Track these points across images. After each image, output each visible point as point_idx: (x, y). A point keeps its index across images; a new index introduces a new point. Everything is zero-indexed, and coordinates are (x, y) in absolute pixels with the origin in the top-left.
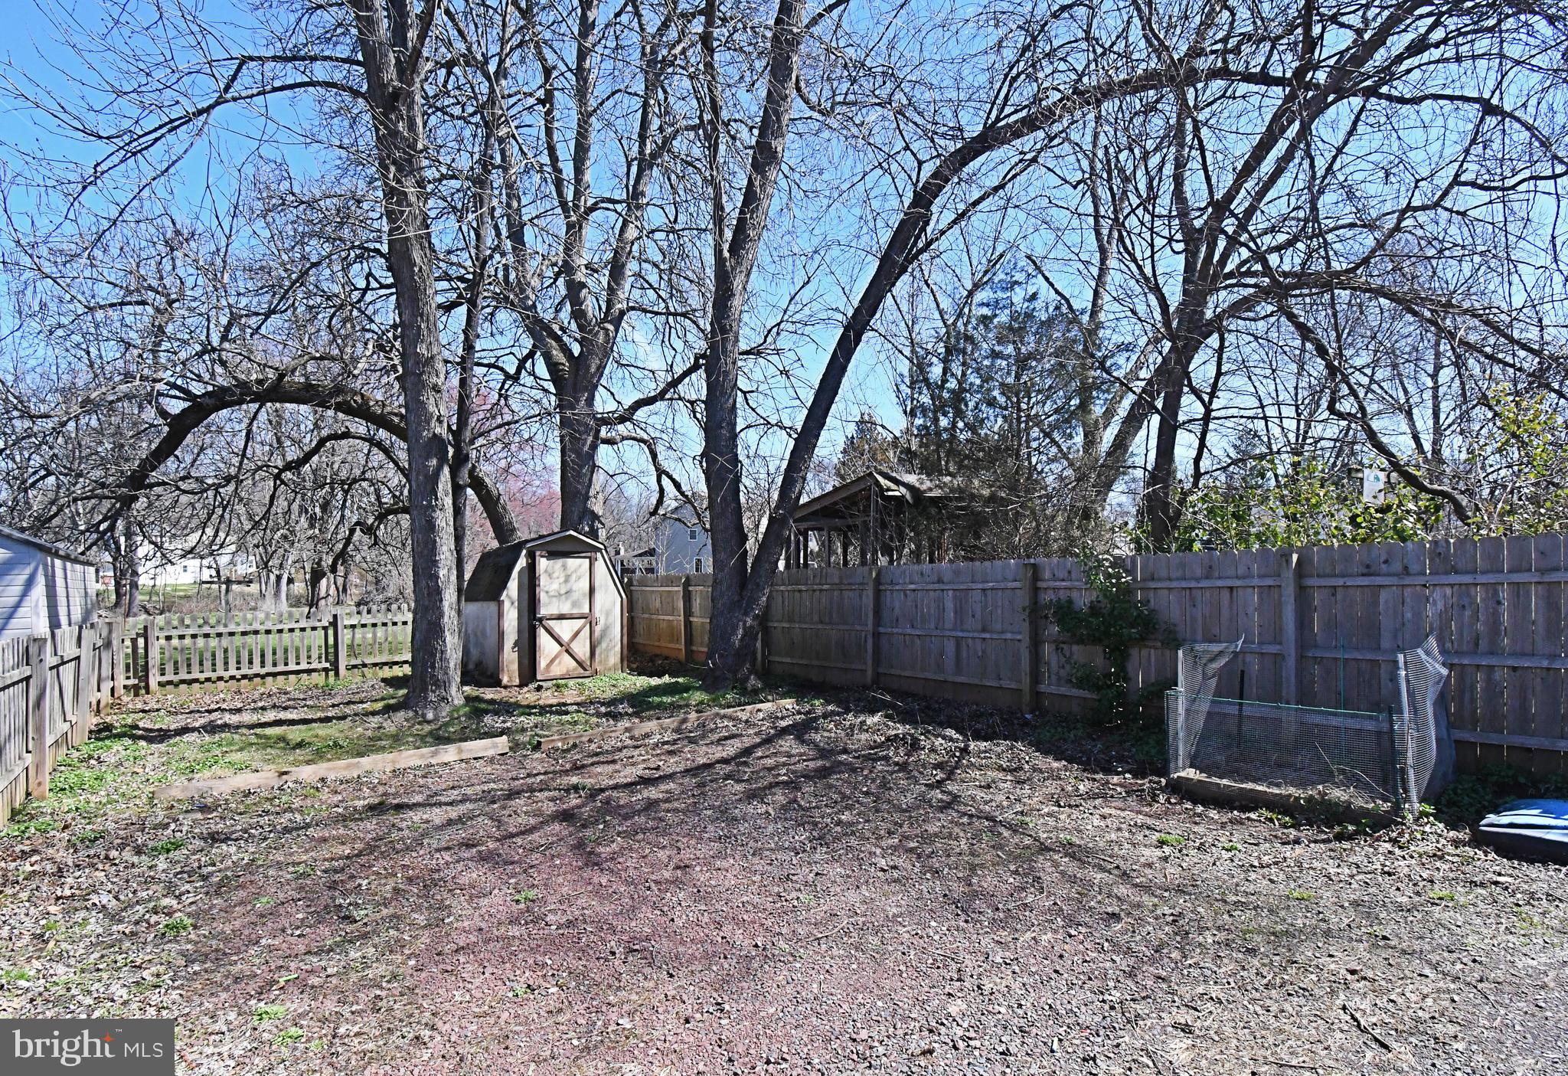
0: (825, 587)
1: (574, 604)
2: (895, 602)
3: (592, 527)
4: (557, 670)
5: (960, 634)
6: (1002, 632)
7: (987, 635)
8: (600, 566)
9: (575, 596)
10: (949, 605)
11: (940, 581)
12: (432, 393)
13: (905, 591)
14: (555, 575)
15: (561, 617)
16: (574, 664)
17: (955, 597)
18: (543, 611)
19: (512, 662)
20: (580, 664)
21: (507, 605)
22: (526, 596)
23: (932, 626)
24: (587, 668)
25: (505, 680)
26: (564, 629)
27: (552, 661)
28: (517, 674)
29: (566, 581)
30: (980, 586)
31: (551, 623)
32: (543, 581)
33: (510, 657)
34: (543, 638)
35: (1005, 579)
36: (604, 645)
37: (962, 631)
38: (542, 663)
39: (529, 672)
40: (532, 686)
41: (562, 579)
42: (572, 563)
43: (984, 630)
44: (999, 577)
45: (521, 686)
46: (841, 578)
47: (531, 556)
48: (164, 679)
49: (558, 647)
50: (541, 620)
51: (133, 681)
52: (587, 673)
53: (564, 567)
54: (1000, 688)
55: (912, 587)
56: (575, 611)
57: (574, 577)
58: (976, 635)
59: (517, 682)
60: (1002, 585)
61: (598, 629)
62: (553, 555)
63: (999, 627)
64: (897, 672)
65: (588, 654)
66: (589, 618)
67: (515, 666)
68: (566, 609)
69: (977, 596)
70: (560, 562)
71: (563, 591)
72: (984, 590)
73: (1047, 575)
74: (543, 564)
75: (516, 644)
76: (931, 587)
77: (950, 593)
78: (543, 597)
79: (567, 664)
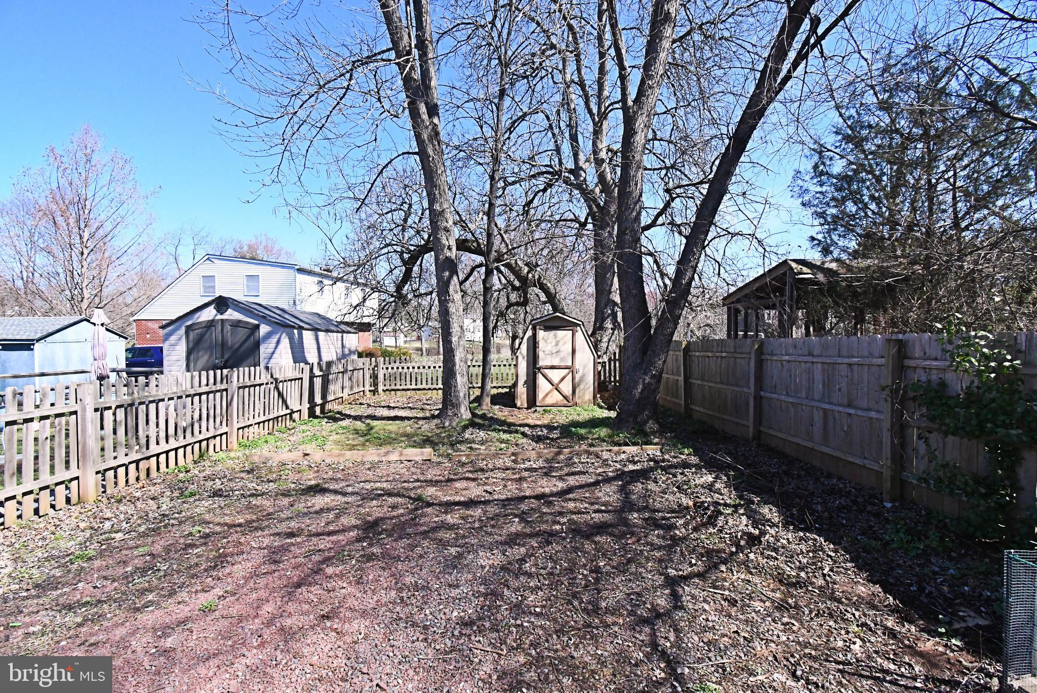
0: (724, 354)
1: (562, 360)
2: (773, 371)
3: (613, 310)
4: (549, 401)
5: (827, 406)
6: (869, 410)
7: (852, 411)
8: (579, 336)
9: (562, 354)
10: (818, 376)
11: (811, 354)
12: (443, 232)
13: (781, 361)
14: (549, 341)
15: (553, 367)
16: (561, 397)
17: (823, 370)
18: (541, 363)
19: (522, 393)
20: (565, 397)
21: (520, 358)
22: (531, 353)
23: (804, 395)
24: (570, 401)
25: (519, 404)
26: (555, 375)
27: (547, 395)
28: (525, 401)
29: (557, 345)
30: (846, 360)
31: (546, 371)
32: (541, 345)
33: (522, 391)
34: (541, 380)
35: (871, 355)
36: (582, 387)
37: (830, 403)
38: (540, 395)
39: (532, 401)
40: (533, 409)
41: (554, 344)
42: (560, 333)
43: (849, 405)
44: (866, 353)
45: (527, 408)
46: (735, 347)
47: (534, 329)
48: (385, 388)
49: (551, 386)
50: (539, 369)
51: (373, 388)
52: (570, 404)
53: (555, 336)
54: (864, 467)
55: (787, 358)
56: (563, 364)
57: (561, 343)
58: (841, 409)
59: (526, 406)
60: (867, 361)
61: (577, 377)
62: (547, 328)
63: (864, 404)
64: (775, 433)
65: (571, 392)
66: (571, 369)
67: (525, 396)
68: (556, 362)
69: (844, 370)
70: (553, 333)
71: (554, 351)
72: (850, 365)
73: (918, 353)
74: (541, 334)
75: (525, 383)
76: (801, 359)
77: (819, 366)
78: (541, 355)
79: (556, 397)
